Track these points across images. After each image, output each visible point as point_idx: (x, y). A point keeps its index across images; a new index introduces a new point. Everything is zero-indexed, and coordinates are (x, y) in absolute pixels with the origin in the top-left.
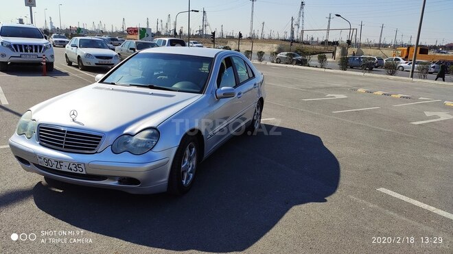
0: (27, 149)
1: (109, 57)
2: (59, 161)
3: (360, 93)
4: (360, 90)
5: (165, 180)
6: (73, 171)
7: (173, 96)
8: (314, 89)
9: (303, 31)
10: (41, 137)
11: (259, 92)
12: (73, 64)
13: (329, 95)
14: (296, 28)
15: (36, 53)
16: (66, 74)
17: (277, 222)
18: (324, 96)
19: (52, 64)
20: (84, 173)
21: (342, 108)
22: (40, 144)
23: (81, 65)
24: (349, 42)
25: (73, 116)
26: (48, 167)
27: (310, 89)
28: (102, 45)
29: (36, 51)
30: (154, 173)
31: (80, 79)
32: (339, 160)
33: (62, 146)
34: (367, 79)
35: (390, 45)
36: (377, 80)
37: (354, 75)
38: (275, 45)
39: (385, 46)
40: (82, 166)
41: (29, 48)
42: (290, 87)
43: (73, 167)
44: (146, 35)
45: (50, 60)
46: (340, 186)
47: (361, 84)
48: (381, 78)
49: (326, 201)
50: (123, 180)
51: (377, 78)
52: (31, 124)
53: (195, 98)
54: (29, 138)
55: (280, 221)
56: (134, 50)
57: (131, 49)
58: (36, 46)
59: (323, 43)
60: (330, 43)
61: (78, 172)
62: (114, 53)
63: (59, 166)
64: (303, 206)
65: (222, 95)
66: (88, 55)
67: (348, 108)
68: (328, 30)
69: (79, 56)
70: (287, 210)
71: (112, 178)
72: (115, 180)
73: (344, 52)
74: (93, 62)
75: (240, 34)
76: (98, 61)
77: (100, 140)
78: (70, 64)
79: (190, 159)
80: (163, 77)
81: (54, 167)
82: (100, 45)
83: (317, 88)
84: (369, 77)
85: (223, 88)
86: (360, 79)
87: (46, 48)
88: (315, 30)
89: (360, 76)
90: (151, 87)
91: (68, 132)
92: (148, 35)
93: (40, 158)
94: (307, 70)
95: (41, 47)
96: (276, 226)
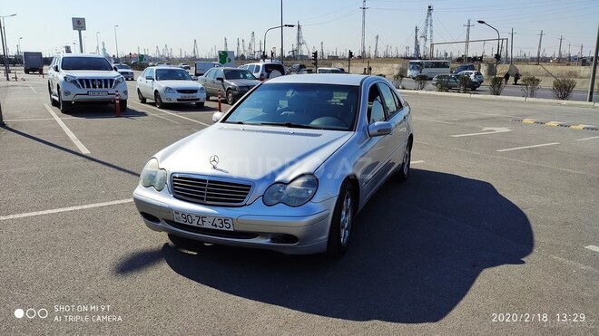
0: (159, 204)
1: (194, 91)
2: (202, 217)
3: (527, 124)
4: (526, 121)
5: (325, 237)
6: (218, 228)
7: (319, 135)
8: (463, 121)
9: (432, 45)
10: (175, 189)
11: (408, 127)
12: (148, 101)
13: (486, 129)
14: (421, 42)
15: (106, 89)
16: (143, 114)
17: (468, 289)
18: (479, 130)
19: (125, 101)
20: (231, 229)
21: (509, 144)
22: (174, 197)
23: (159, 101)
24: (498, 57)
25: (214, 163)
26: (187, 223)
27: (458, 121)
28: (183, 75)
29: (106, 86)
30: (313, 228)
31: (163, 120)
32: (525, 211)
33: (203, 199)
34: (532, 106)
35: (551, 58)
36: (546, 106)
37: (513, 101)
38: (396, 66)
39: (546, 60)
40: (230, 222)
41: (97, 84)
42: (431, 120)
43: (218, 223)
44: (227, 60)
45: (123, 98)
46: (536, 244)
47: (525, 112)
48: (550, 104)
49: (523, 262)
50: (277, 237)
51: (545, 104)
52: (160, 174)
53: (346, 137)
54: (159, 191)
55: (473, 288)
56: (222, 80)
57: (218, 79)
58: (106, 80)
59: (459, 60)
60: (469, 59)
61: (224, 229)
62: (199, 85)
63: (200, 222)
64: (497, 269)
65: (376, 131)
66: (168, 89)
67: (517, 145)
68: (467, 42)
69: (156, 91)
70: (477, 274)
71: (263, 235)
72: (267, 238)
73: (492, 71)
74: (174, 98)
75: (351, 53)
76: (180, 96)
77: (249, 190)
78: (143, 100)
79: (347, 213)
80: (289, 113)
81: (195, 224)
82: (180, 75)
83: (467, 120)
84: (533, 103)
85: (376, 123)
86: (522, 106)
87: (118, 82)
88: (448, 42)
89: (521, 102)
90: (289, 125)
91: (210, 181)
92: (230, 60)
93: (177, 213)
94: (445, 96)
95: (112, 81)
96: (469, 292)
